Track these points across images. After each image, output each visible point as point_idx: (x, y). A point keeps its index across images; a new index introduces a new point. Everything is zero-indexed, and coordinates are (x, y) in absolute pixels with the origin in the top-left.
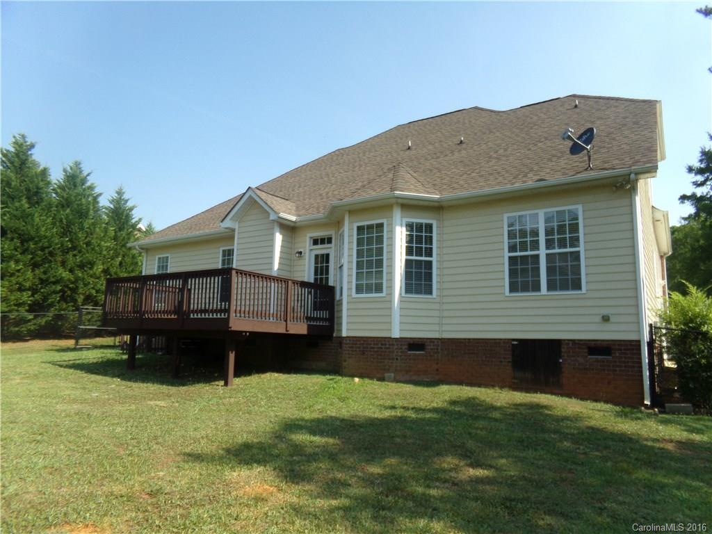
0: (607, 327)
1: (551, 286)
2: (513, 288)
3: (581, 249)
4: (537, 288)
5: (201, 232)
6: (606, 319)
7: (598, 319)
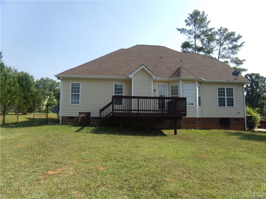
0: (239, 115)
1: (228, 106)
2: (219, 105)
3: (234, 97)
4: (224, 105)
5: (99, 76)
6: (239, 113)
7: (237, 113)
